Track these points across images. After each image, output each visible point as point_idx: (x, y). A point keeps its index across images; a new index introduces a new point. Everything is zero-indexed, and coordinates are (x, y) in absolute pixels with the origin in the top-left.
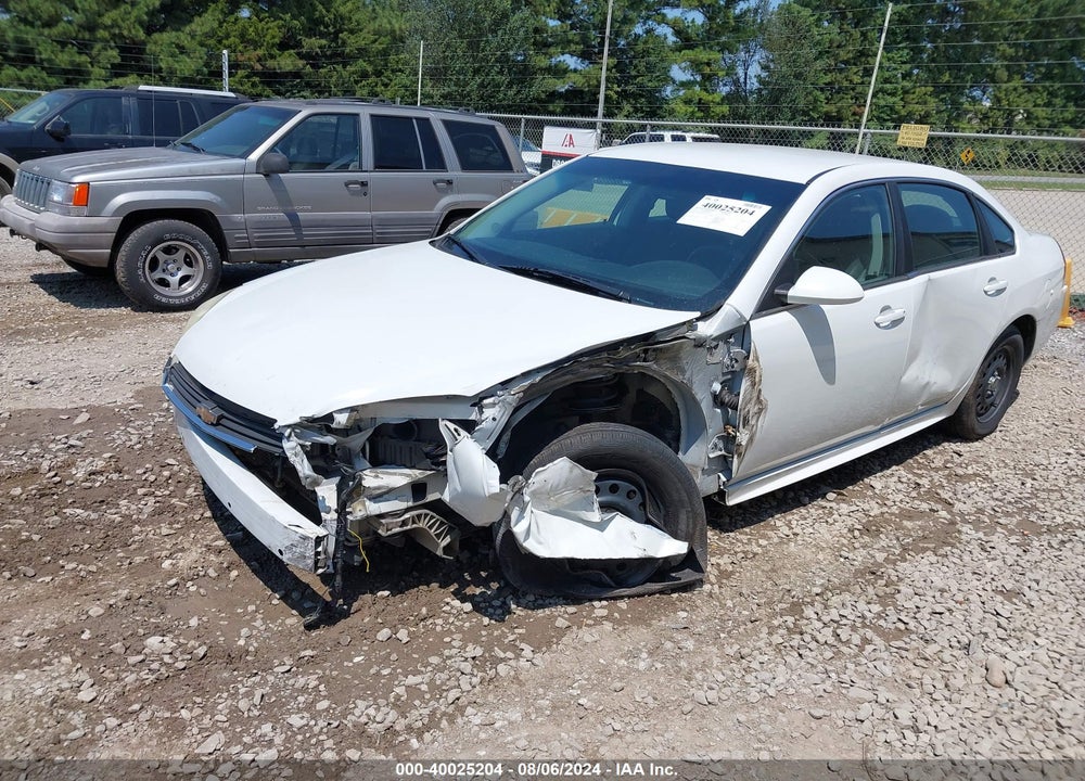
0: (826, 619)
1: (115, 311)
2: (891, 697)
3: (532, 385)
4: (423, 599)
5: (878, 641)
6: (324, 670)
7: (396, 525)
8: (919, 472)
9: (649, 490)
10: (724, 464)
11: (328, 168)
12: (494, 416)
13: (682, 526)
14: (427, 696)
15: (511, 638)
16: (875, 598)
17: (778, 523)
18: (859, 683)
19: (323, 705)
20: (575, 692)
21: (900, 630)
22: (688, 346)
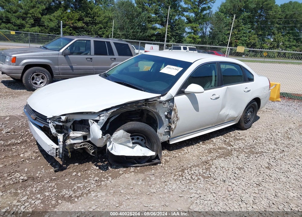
0: (190, 173)
1: (22, 91)
2: (201, 192)
3: (114, 111)
4: (87, 166)
5: (202, 179)
6: (57, 182)
7: (79, 146)
8: (227, 138)
9: (146, 139)
10: (169, 133)
11: (81, 55)
12: (103, 119)
13: (155, 148)
14: (82, 189)
15: (107, 176)
16: (205, 168)
17: (185, 149)
18: (194, 189)
19: (55, 190)
20: (120, 189)
21: (209, 177)
22: (157, 103)
